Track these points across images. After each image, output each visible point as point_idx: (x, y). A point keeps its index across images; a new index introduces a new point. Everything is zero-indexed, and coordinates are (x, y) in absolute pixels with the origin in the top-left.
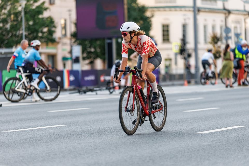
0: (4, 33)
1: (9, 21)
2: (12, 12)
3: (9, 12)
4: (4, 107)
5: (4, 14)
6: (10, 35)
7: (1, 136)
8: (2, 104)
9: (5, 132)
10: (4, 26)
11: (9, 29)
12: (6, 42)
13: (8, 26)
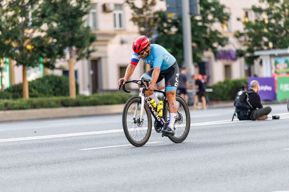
0: (277, 31)
1: (283, 16)
2: (286, 5)
3: (283, 6)
4: (281, 119)
5: (277, 8)
6: (285, 32)
7: (284, 154)
8: (280, 116)
9: (287, 150)
10: (277, 22)
11: (283, 26)
12: (280, 41)
13: (282, 23)
